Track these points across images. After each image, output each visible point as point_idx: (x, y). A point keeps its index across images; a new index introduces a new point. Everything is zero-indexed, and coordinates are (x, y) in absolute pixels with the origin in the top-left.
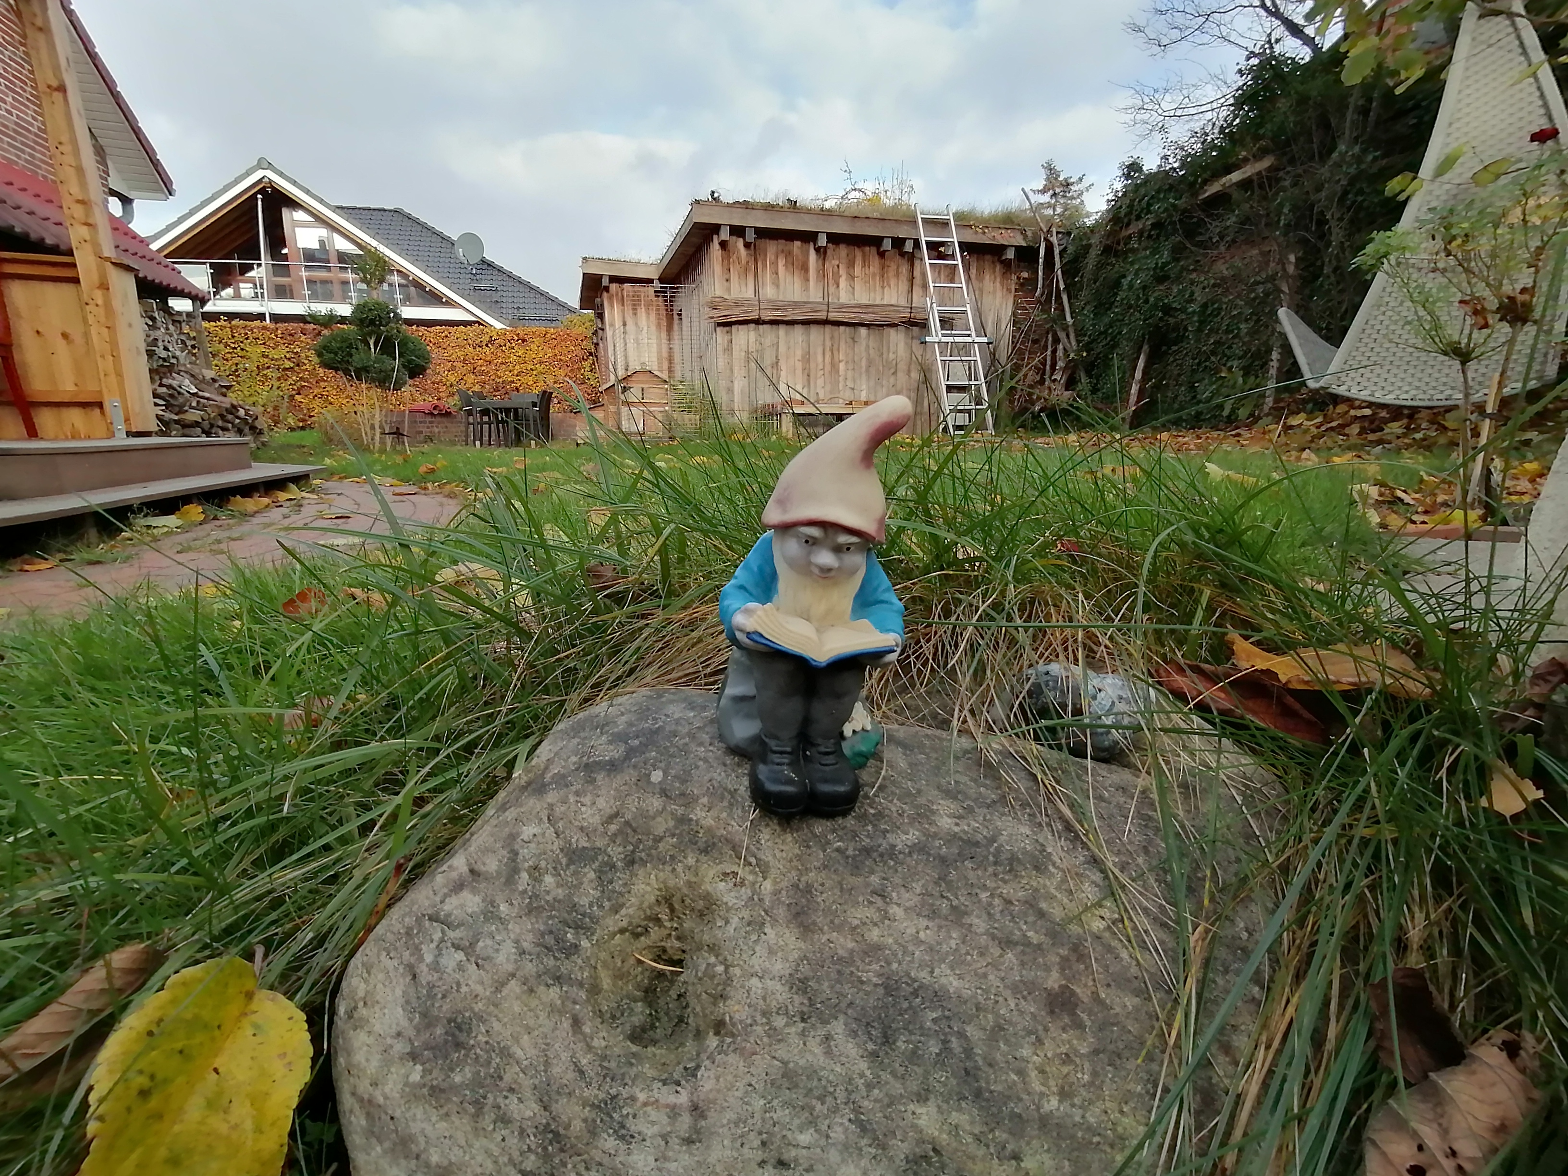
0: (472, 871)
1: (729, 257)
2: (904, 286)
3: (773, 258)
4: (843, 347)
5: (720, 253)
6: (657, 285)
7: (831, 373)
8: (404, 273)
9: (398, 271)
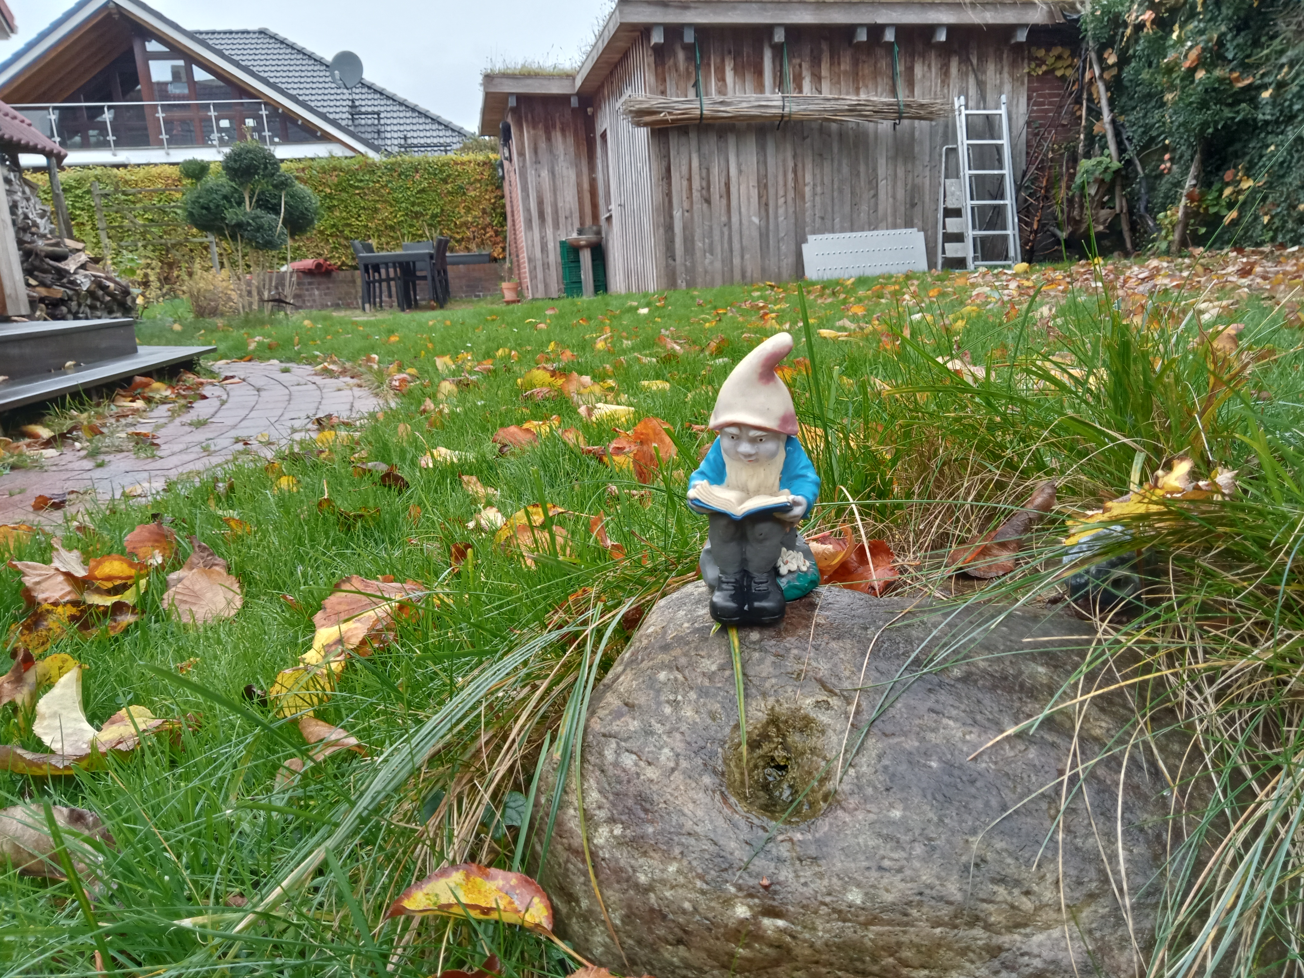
0: (626, 704)
1: (663, 64)
2: (883, 83)
3: (718, 60)
4: (809, 166)
5: (652, 59)
6: (574, 102)
7: (794, 200)
8: (272, 105)
9: (266, 104)
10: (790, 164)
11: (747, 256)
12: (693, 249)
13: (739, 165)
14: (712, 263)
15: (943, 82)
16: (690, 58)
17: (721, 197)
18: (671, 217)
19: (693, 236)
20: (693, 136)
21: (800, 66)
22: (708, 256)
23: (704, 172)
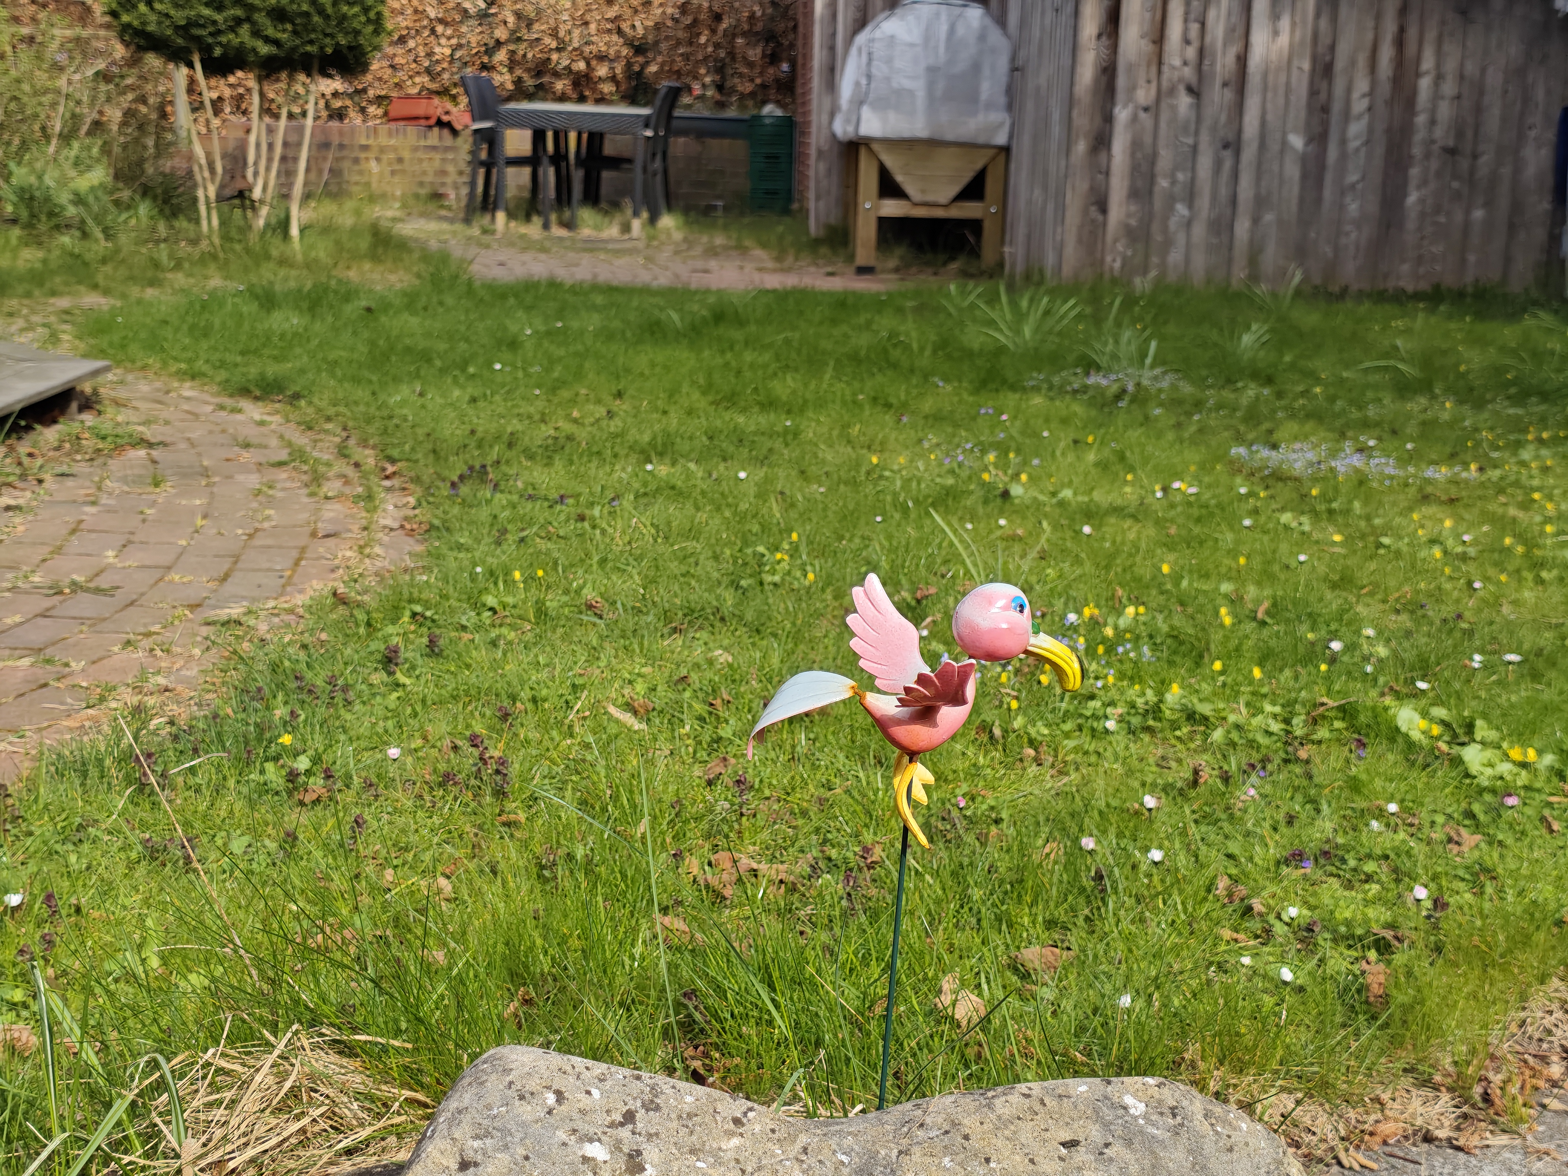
7: (1390, 103)
10: (1390, 27)
11: (1269, 217)
12: (1151, 192)
14: (1188, 224)
17: (1225, 84)
18: (1108, 119)
19: (1152, 165)
22: (1181, 209)
23: (1195, 27)
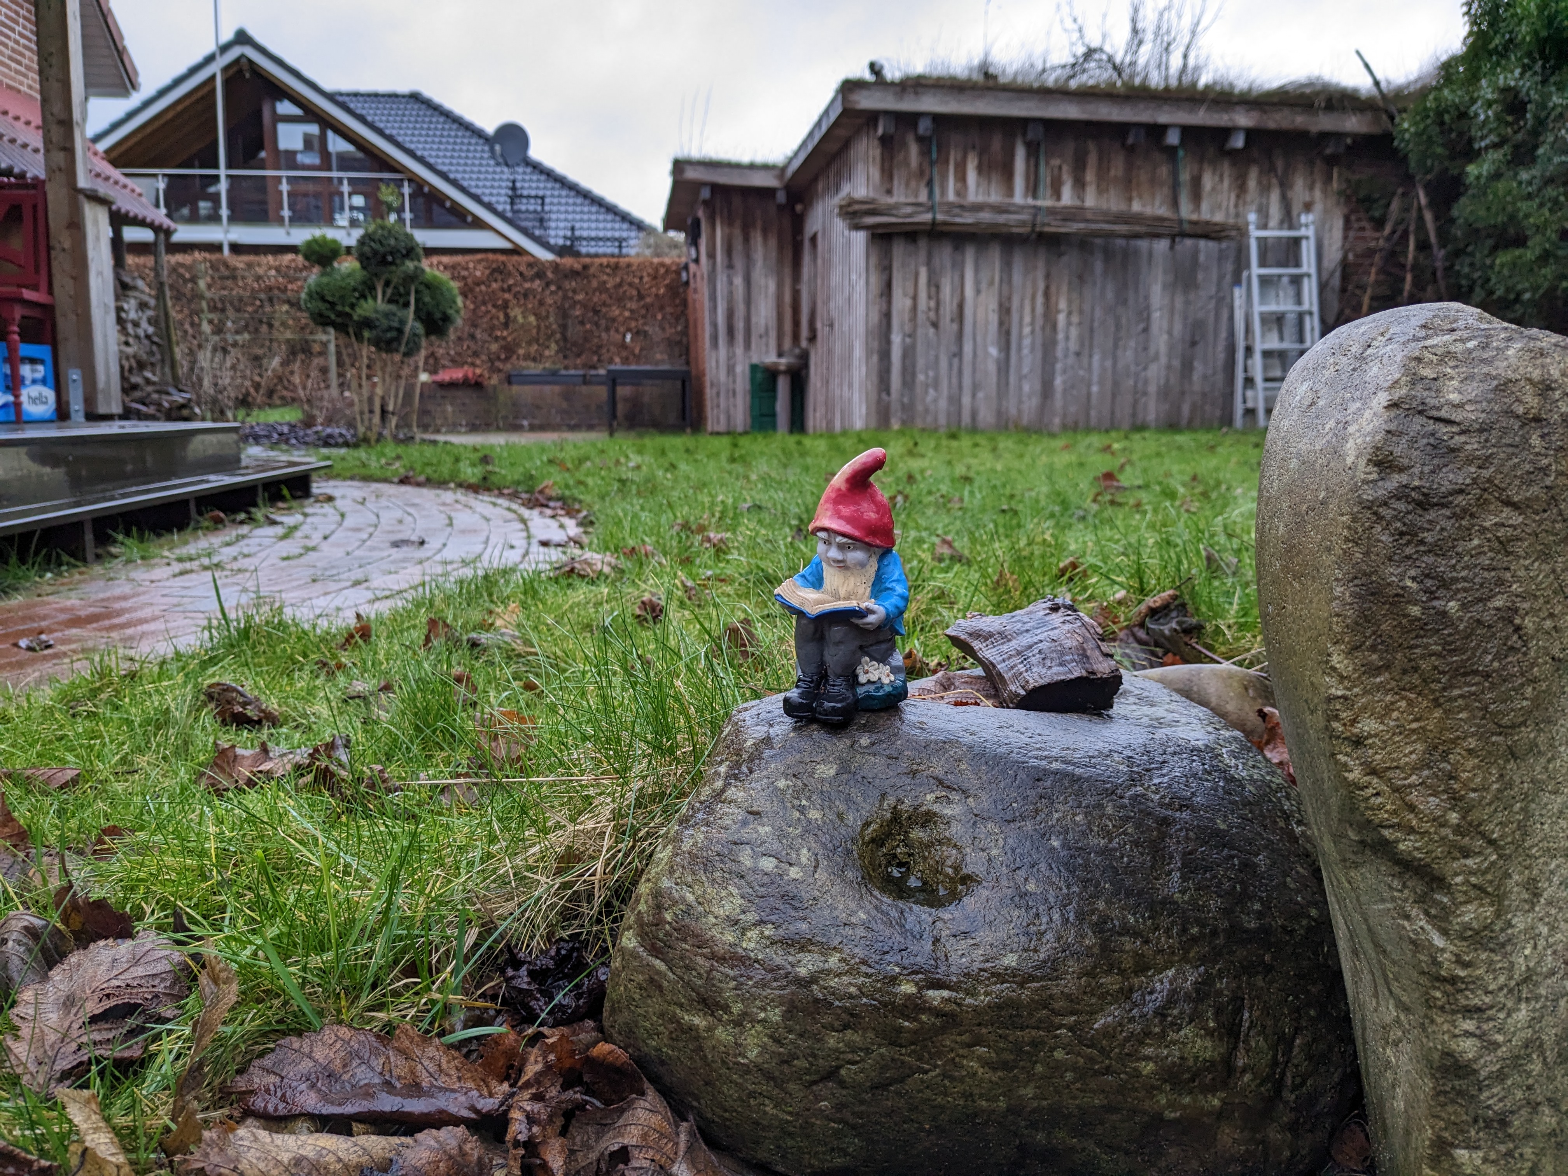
1: (892, 158)
2: (1162, 194)
3: (959, 156)
4: (1064, 288)
5: (877, 152)
6: (781, 197)
7: (1043, 328)
8: (417, 183)
9: (410, 181)
10: (1041, 286)
11: (980, 395)
12: (914, 382)
13: (977, 283)
14: (935, 400)
15: (1238, 197)
16: (925, 152)
17: (952, 321)
18: (889, 342)
19: (914, 366)
20: (923, 244)
21: (1060, 168)
22: (931, 391)
23: (933, 289)
